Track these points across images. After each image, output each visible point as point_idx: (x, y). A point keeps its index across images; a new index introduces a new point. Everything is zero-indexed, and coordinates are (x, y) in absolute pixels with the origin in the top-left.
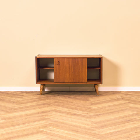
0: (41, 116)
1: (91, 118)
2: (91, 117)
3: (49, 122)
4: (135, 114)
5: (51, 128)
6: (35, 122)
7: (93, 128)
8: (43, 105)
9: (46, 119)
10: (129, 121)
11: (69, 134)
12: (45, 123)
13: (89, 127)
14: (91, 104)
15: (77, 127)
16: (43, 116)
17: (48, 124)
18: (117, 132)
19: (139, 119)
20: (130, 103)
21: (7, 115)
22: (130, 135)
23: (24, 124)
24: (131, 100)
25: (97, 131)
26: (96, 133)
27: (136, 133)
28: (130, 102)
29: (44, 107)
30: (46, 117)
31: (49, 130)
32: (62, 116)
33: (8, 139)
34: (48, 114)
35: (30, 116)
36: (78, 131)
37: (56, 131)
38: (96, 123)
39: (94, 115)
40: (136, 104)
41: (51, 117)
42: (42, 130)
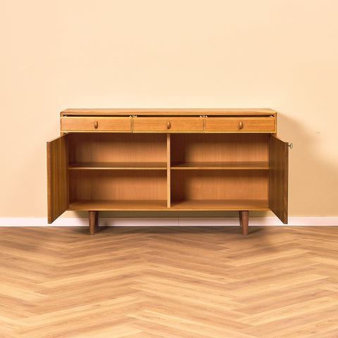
0: (122, 285)
1: (230, 289)
2: (230, 287)
3: (143, 300)
4: (327, 280)
5: (147, 311)
6: (112, 297)
8: (122, 259)
9: (136, 291)
10: (314, 296)
11: (189, 325)
12: (133, 300)
13: (228, 309)
14: (229, 257)
15: (204, 309)
16: (127, 284)
17: (139, 303)
18: (290, 320)
19: (335, 291)
20: (313, 254)
21: (50, 284)
22: (317, 326)
23: (87, 302)
24: (317, 249)
25: (246, 319)
26: (245, 323)
28: (314, 252)
29: (125, 265)
30: (134, 287)
31: (143, 316)
32: (168, 285)
33: (59, 335)
34: (138, 281)
36: (205, 319)
37: (159, 318)
38: (243, 301)
39: (235, 284)
40: (327, 256)
41: (144, 288)
42: (129, 315)
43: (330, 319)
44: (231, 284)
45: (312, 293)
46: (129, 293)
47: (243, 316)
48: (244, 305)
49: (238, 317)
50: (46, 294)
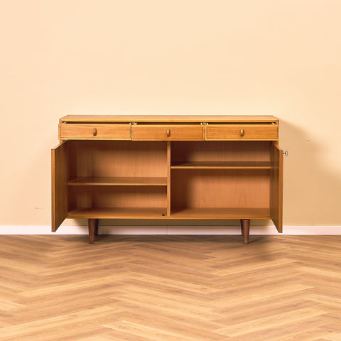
0: (103, 295)
1: (211, 299)
2: (212, 297)
3: (121, 310)
4: (311, 290)
5: (124, 322)
6: (90, 307)
7: (218, 321)
8: (106, 268)
9: (115, 301)
10: (295, 306)
11: (164, 335)
12: (111, 311)
13: (207, 320)
14: (214, 267)
15: (183, 319)
16: (107, 294)
17: (118, 314)
21: (29, 293)
23: (64, 312)
24: (304, 259)
25: (223, 330)
27: (309, 334)
29: (108, 274)
30: (114, 297)
31: (120, 327)
32: (149, 295)
34: (119, 290)
35: (78, 296)
38: (223, 311)
39: (218, 294)
40: (314, 266)
42: (106, 326)
43: (309, 330)
44: (213, 294)
45: (294, 304)
46: (108, 302)
47: (220, 327)
48: (223, 316)
49: (216, 328)
50: (24, 303)
